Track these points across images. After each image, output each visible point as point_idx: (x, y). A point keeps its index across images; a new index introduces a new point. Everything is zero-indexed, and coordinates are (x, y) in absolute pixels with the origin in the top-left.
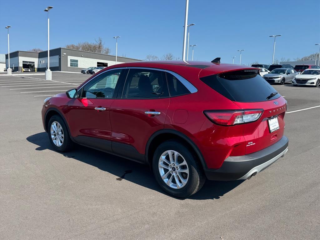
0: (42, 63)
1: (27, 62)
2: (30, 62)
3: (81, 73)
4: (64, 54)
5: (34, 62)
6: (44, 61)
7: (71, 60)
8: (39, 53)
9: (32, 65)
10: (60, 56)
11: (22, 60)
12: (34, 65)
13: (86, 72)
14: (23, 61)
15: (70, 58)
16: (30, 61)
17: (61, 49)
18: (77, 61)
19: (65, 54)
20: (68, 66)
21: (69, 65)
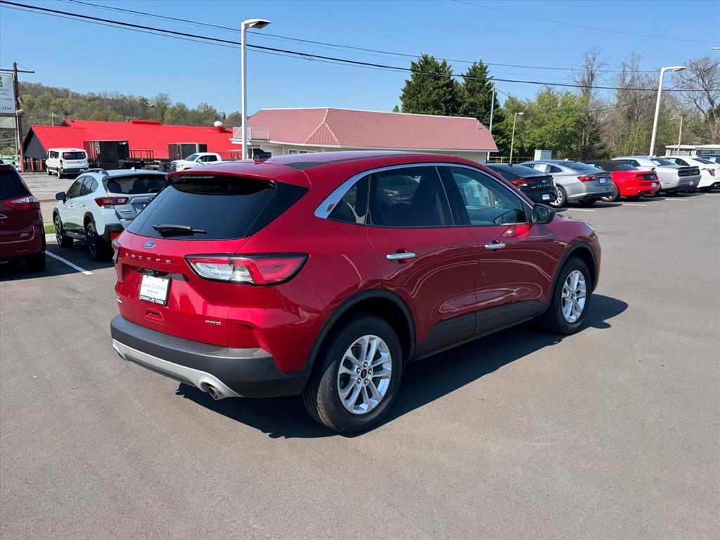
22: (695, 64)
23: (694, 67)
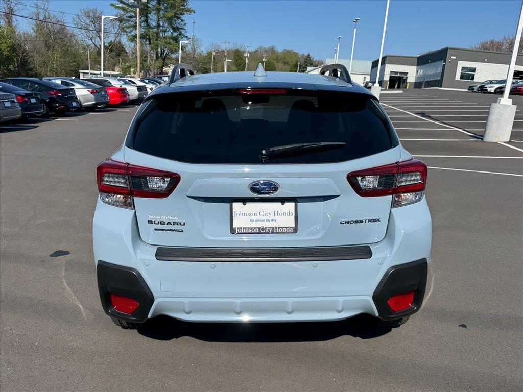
0: (419, 74)
1: (396, 73)
2: (401, 73)
3: (467, 90)
4: (452, 57)
5: (407, 73)
6: (422, 71)
7: (463, 69)
8: (418, 58)
9: (404, 78)
10: (445, 62)
11: (390, 69)
12: (407, 77)
13: (476, 89)
14: (391, 72)
15: (461, 64)
16: (401, 71)
17: (449, 50)
18: (474, 70)
19: (455, 58)
20: (456, 79)
21: (458, 77)
22: (88, 12)
23: (87, 14)
